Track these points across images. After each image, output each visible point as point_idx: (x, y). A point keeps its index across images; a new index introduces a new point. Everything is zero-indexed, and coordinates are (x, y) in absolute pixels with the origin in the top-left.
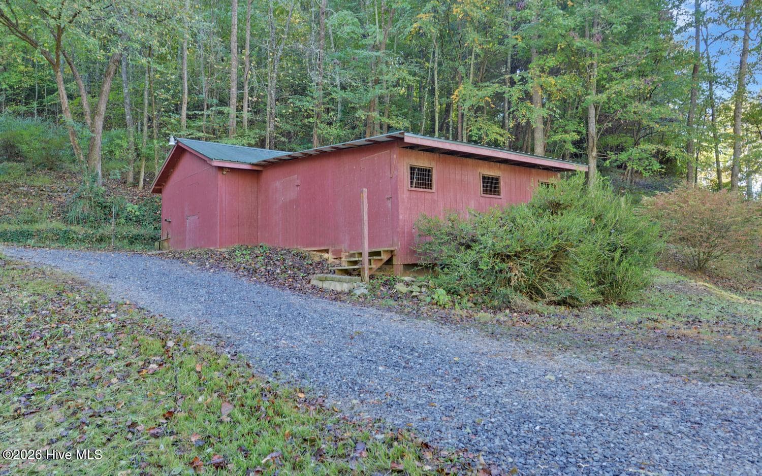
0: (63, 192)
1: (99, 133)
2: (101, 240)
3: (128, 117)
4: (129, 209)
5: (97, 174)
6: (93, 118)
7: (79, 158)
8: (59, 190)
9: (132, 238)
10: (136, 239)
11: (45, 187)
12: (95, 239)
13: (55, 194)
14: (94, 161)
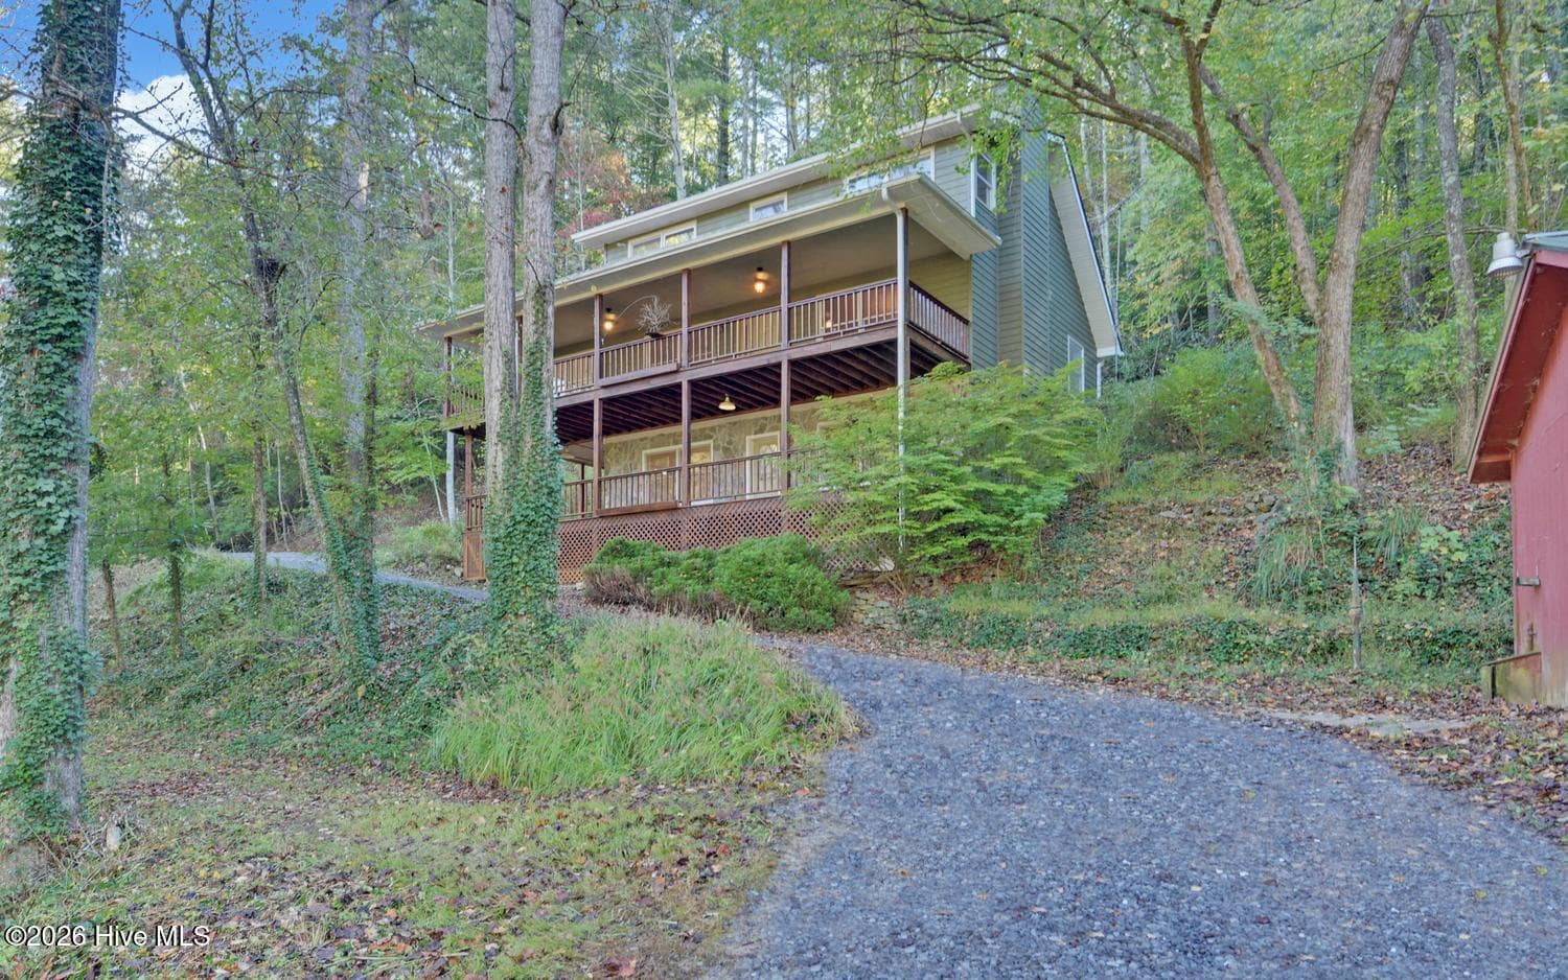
0: (1259, 510)
1: (1338, 325)
2: (1332, 649)
3: (1457, 257)
4: (1429, 545)
5: (1339, 447)
6: (1322, 287)
7: (1287, 407)
8: (1251, 506)
9: (1435, 641)
10: (1449, 646)
11: (1217, 505)
12: (1311, 646)
13: (1241, 519)
14: (1329, 408)
